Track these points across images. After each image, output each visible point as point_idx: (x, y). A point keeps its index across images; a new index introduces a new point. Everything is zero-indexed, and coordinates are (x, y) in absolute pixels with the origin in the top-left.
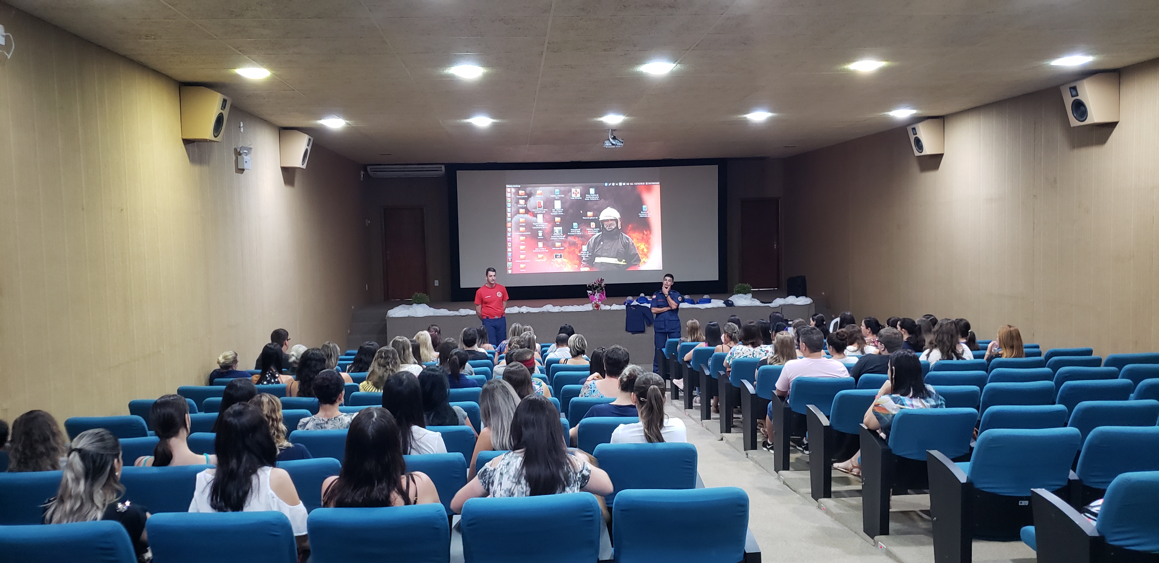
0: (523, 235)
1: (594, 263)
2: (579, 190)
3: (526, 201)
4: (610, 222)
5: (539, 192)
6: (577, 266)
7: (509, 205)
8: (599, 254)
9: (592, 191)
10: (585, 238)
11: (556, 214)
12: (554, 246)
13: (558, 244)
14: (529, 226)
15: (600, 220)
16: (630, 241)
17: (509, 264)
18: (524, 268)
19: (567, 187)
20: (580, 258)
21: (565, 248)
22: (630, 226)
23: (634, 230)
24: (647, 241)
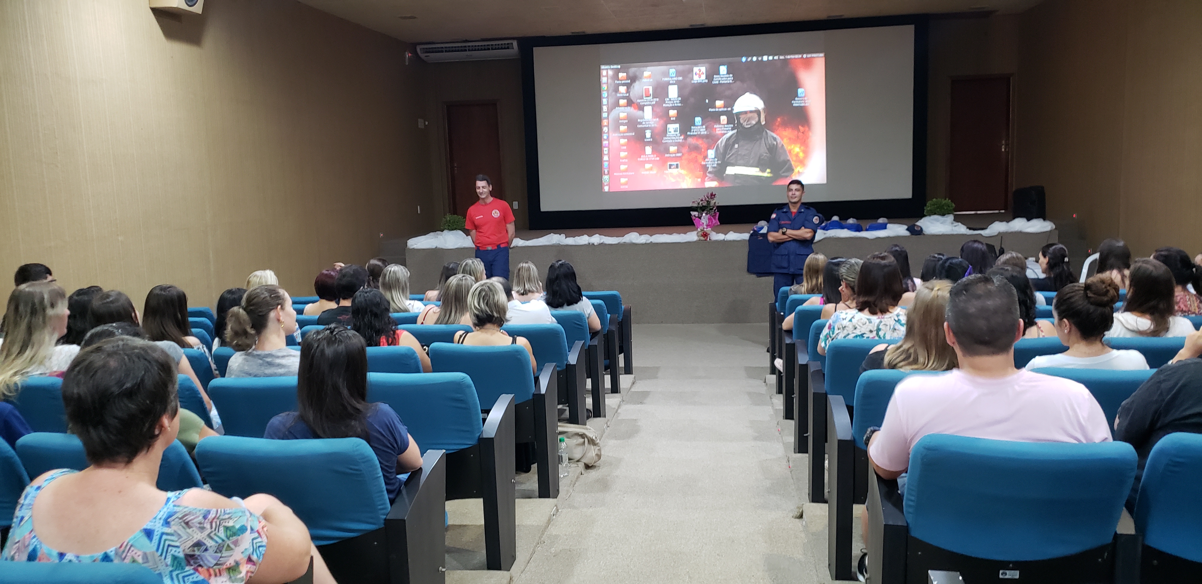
0: (624, 137)
1: (724, 175)
2: (703, 69)
3: (628, 88)
4: (749, 115)
5: (646, 74)
6: (699, 180)
7: (605, 94)
8: (732, 162)
9: (723, 69)
10: (711, 139)
11: (671, 105)
12: (667, 151)
13: (673, 149)
14: (632, 123)
15: (734, 112)
16: (778, 142)
17: (606, 178)
18: (626, 184)
19: (687, 66)
20: (705, 168)
21: (683, 155)
22: (779, 120)
23: (785, 125)
24: (804, 141)
